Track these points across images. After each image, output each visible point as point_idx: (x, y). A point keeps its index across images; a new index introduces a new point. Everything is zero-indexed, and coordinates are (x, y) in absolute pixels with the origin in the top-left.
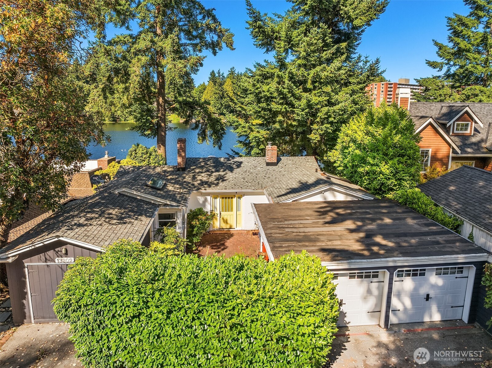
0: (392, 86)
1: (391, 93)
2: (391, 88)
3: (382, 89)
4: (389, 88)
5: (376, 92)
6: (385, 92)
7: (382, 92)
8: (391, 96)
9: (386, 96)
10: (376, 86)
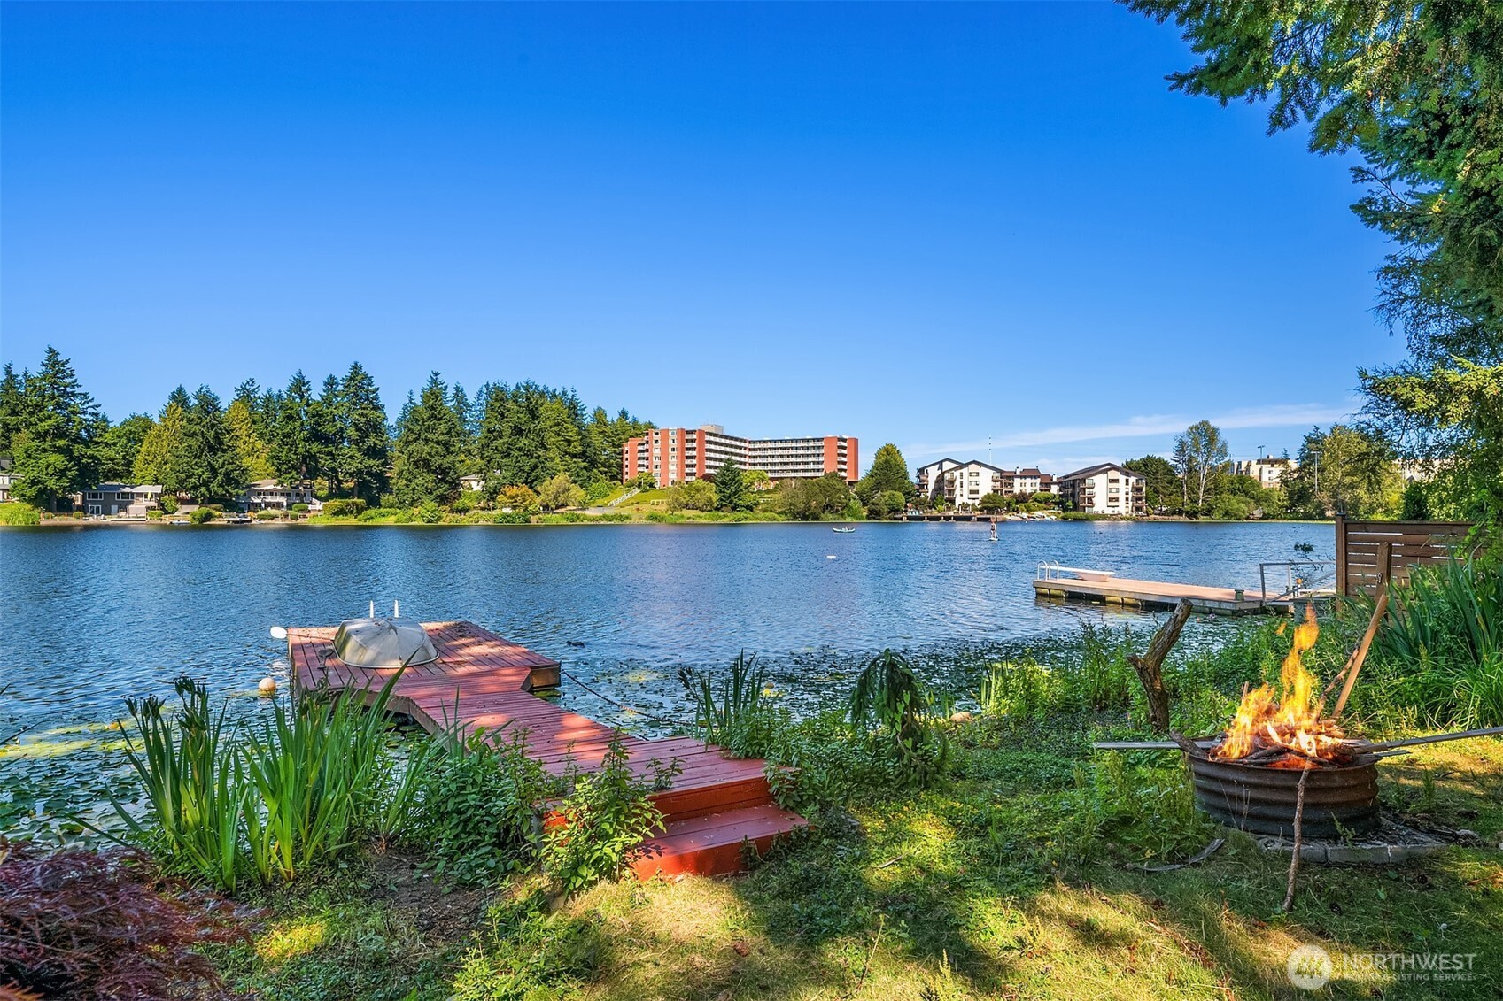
0: (695, 436)
1: (694, 453)
2: (693, 441)
3: (672, 445)
4: (687, 441)
5: (657, 452)
6: (679, 449)
7: (673, 450)
8: (694, 462)
9: (682, 461)
10: (658, 437)
